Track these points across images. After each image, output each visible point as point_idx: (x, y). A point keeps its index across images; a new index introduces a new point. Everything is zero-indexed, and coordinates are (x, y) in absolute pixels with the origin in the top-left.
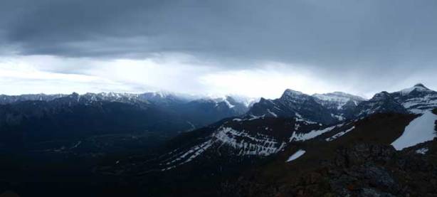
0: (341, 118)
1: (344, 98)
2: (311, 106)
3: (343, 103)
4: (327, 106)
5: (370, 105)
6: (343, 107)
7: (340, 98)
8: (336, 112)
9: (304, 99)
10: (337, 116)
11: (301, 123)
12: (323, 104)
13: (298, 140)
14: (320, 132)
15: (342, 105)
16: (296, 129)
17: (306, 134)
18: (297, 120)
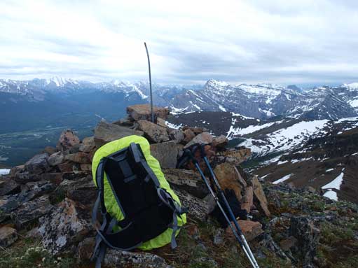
0: (269, 114)
1: (274, 91)
2: (236, 99)
3: (273, 96)
4: (254, 99)
5: (307, 100)
6: (272, 101)
7: (269, 91)
8: (264, 106)
9: (229, 90)
10: (265, 111)
11: (238, 118)
12: (249, 97)
13: (236, 134)
14: (258, 128)
15: (272, 98)
16: (234, 123)
17: (243, 129)
18: (234, 114)
